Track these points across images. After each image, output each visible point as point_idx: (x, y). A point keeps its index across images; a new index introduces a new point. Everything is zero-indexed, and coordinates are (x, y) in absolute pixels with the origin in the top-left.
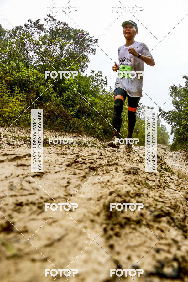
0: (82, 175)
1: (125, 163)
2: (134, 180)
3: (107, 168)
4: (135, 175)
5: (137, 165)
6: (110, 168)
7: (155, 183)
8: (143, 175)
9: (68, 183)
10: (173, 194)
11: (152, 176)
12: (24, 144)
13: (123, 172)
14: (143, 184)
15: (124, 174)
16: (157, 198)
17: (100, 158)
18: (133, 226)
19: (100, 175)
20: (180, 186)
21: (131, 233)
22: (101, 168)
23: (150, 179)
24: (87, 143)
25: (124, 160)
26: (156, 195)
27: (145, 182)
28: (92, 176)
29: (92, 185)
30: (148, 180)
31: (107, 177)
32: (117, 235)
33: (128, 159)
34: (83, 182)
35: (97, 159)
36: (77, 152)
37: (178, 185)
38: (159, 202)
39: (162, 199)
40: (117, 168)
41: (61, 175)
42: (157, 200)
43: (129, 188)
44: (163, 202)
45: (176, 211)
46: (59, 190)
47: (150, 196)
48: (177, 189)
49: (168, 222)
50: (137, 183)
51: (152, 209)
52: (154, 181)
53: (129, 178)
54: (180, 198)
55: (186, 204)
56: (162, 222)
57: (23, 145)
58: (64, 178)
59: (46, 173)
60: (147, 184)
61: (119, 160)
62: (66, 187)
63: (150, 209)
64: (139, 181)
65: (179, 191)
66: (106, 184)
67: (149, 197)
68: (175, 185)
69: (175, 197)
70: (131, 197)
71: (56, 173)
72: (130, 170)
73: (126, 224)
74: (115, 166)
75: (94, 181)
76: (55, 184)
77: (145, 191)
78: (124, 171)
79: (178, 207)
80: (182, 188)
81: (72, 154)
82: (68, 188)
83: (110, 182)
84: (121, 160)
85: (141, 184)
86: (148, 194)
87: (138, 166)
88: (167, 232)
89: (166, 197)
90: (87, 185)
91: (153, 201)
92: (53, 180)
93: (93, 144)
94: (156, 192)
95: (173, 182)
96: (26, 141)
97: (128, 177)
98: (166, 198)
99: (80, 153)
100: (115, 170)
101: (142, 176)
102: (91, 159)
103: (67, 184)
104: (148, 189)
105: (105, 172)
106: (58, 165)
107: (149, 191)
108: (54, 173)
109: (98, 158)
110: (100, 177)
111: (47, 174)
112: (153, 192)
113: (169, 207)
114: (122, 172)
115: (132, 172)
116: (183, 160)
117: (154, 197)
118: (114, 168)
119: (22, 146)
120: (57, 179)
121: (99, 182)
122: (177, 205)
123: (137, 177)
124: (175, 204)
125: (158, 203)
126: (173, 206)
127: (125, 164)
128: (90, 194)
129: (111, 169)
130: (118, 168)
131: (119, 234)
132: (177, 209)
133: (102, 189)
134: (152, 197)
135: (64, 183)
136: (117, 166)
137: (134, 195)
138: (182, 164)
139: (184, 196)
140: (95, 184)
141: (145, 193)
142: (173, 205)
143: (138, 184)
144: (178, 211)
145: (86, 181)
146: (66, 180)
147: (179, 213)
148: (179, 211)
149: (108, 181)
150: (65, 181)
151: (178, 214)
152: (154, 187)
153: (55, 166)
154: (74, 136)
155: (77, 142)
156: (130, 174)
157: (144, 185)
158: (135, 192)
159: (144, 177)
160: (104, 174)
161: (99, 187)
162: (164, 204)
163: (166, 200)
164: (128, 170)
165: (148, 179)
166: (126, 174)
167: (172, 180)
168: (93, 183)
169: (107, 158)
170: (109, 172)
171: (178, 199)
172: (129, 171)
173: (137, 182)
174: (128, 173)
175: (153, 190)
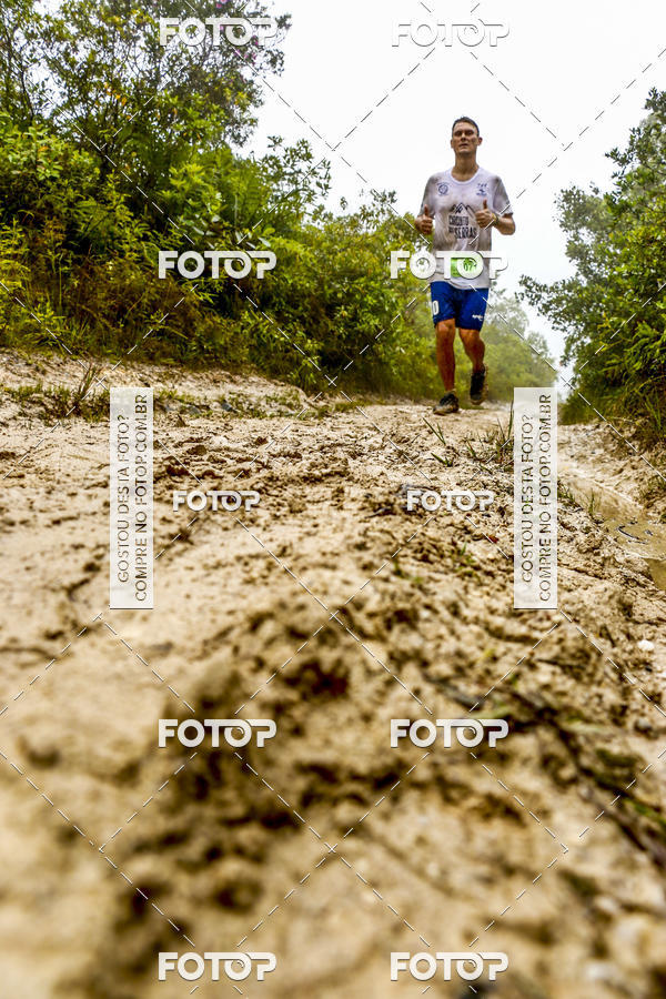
0: (174, 529)
1: (385, 471)
2: (405, 539)
3: (299, 493)
4: (414, 519)
5: (433, 476)
6: (311, 491)
7: (496, 547)
8: (451, 515)
9: (91, 568)
10: (570, 591)
11: (489, 516)
12: (20, 414)
13: (363, 509)
14: (442, 556)
15: (363, 515)
16: (498, 621)
17: (288, 455)
18: (345, 812)
19: (258, 526)
20: (598, 554)
21: (329, 860)
22: (275, 492)
23: (477, 532)
24: (263, 403)
25: (382, 458)
26: (495, 604)
27: (452, 547)
28: (220, 530)
29: (203, 572)
30: (468, 537)
31: (287, 532)
32: (228, 899)
33: (400, 453)
34: (164, 560)
35: (274, 456)
36: (204, 436)
37: (588, 551)
38: (510, 638)
39: (524, 622)
40: (341, 491)
41: (76, 532)
42: (498, 634)
43: (361, 586)
44: (525, 640)
45: (586, 679)
46: (38, 606)
47: (465, 612)
48: (585, 565)
49: (547, 763)
50: (416, 552)
51: (469, 690)
52: (495, 540)
53: (382, 531)
54: (602, 607)
55: (622, 631)
56: (516, 764)
57: (15, 418)
58: (77, 547)
59: (8, 528)
60: (460, 553)
61: (365, 457)
62: (71, 590)
63: (455, 688)
64: (426, 546)
65: (596, 576)
66: (270, 567)
67: (465, 621)
68: (580, 551)
69: (580, 606)
70: (364, 635)
71: (57, 522)
72: (392, 498)
73: (308, 800)
74: (335, 482)
75: (222, 555)
76: (28, 577)
77: (446, 588)
78: (367, 505)
79: (594, 656)
80: (604, 559)
81: (180, 444)
82: (82, 594)
83: (290, 555)
84: (371, 460)
85: (431, 557)
86: (461, 604)
87: (436, 479)
88: (537, 828)
89: (540, 614)
90: (183, 572)
91: (479, 636)
92: (25, 559)
93: (284, 408)
94: (498, 590)
95: (572, 540)
96: (25, 403)
97: (380, 527)
98: (541, 620)
99: (214, 438)
100: (333, 499)
101: (447, 520)
102: (247, 460)
103: (80, 576)
104: (462, 577)
105: (284, 510)
106: (88, 488)
107: (466, 588)
108: (50, 523)
109: (275, 453)
110: (260, 530)
111: (9, 532)
112: (485, 589)
113: (553, 662)
114: (359, 505)
115: (400, 504)
116: (608, 456)
117: (484, 615)
118: (329, 493)
119: (11, 423)
120: (43, 554)
121: (239, 558)
122: (587, 647)
123: (419, 529)
124: (580, 644)
125: (501, 647)
126: (573, 656)
127: (382, 474)
128: (173, 619)
129: (317, 497)
130: (346, 490)
131: (242, 897)
132: (590, 669)
133: (249, 588)
134: (477, 621)
135: (67, 573)
136: (344, 483)
137: (379, 621)
138: (605, 471)
139: (616, 597)
140: (218, 566)
141: (443, 603)
142: (573, 651)
143: (419, 556)
144: (591, 675)
145: (179, 554)
146: (85, 557)
147: (599, 683)
148: (599, 676)
149: (283, 552)
150: (76, 561)
151: (594, 689)
152: (489, 568)
153: (74, 495)
154: (215, 381)
155: (222, 402)
156: (390, 516)
157: (449, 562)
158: (388, 603)
159: (452, 525)
160: (276, 517)
161: (235, 584)
162: (529, 649)
163: (542, 630)
164: (381, 499)
165: (469, 532)
166: (372, 514)
167: (568, 528)
168: (212, 562)
169: (319, 454)
170: (301, 511)
171: (592, 609)
172: (387, 503)
173: (416, 546)
174: (380, 511)
175: (487, 580)
